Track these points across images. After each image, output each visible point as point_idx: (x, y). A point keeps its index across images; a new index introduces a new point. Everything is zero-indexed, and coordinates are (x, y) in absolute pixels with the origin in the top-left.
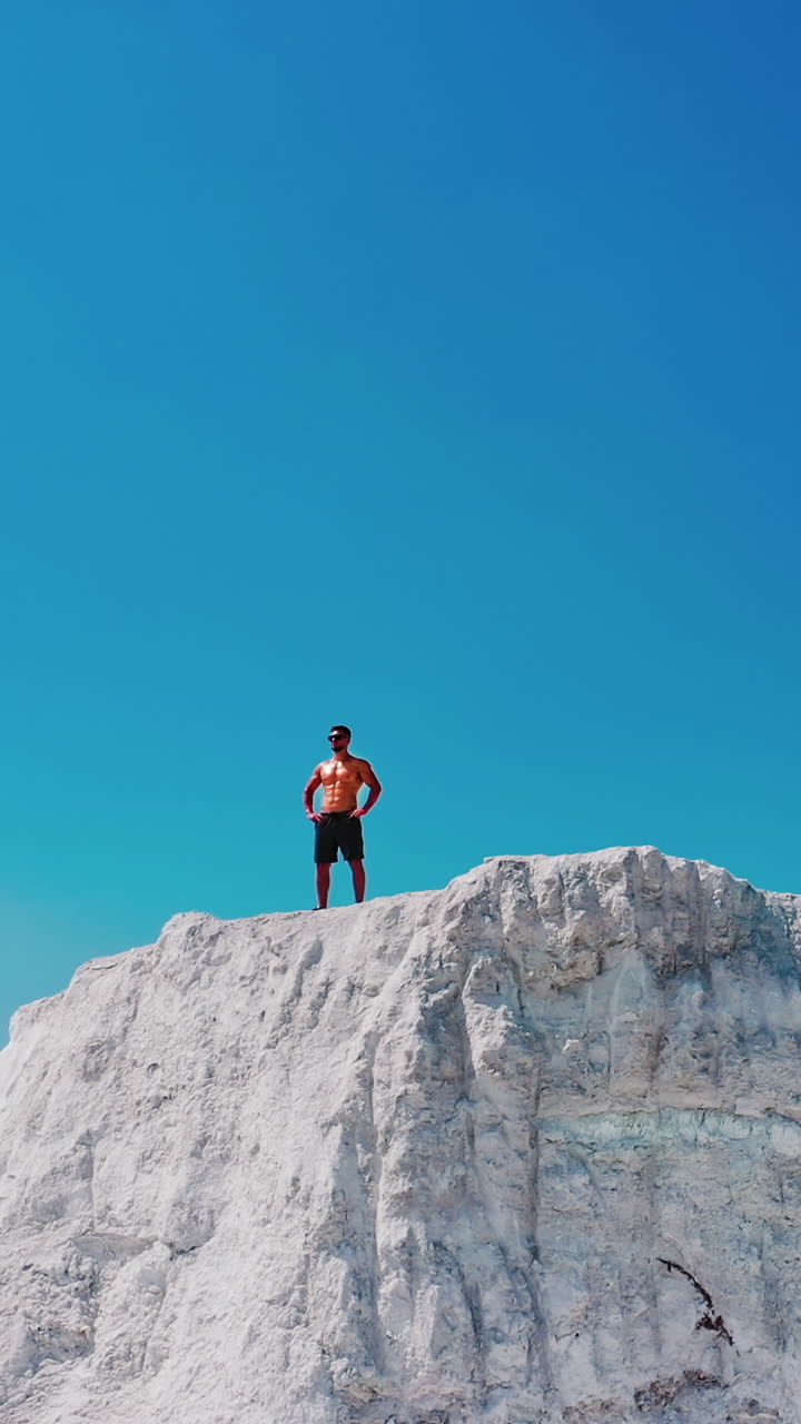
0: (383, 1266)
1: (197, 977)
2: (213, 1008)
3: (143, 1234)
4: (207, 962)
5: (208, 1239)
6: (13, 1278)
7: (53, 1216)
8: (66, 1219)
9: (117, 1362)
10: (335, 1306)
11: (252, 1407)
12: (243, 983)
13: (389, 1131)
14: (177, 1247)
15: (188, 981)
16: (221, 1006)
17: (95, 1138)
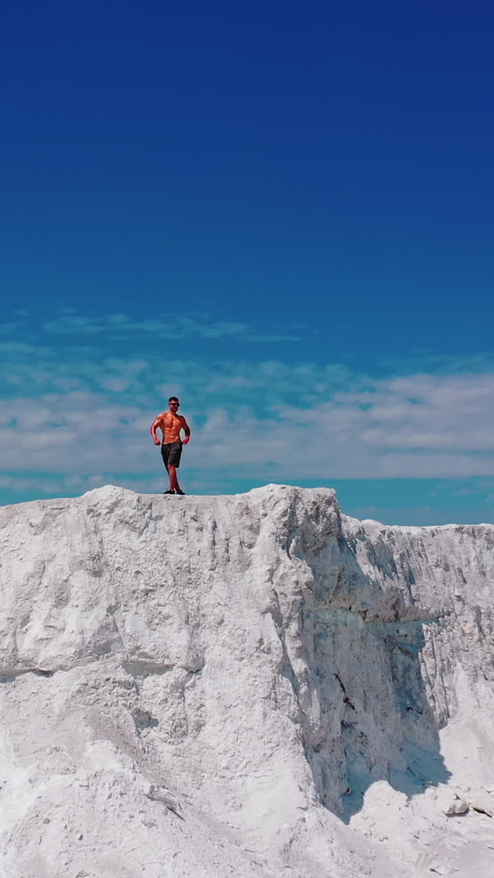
0: (299, 680)
1: (147, 526)
2: (163, 544)
3: (166, 662)
4: (150, 518)
5: (203, 666)
6: (101, 685)
7: (104, 652)
8: (112, 653)
9: (178, 728)
10: (292, 700)
11: (278, 748)
12: (180, 533)
13: (290, 618)
14: (191, 670)
15: (142, 527)
16: (167, 544)
17: (114, 609)
